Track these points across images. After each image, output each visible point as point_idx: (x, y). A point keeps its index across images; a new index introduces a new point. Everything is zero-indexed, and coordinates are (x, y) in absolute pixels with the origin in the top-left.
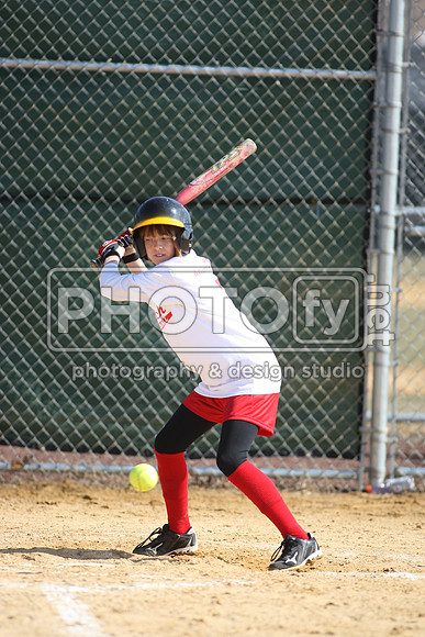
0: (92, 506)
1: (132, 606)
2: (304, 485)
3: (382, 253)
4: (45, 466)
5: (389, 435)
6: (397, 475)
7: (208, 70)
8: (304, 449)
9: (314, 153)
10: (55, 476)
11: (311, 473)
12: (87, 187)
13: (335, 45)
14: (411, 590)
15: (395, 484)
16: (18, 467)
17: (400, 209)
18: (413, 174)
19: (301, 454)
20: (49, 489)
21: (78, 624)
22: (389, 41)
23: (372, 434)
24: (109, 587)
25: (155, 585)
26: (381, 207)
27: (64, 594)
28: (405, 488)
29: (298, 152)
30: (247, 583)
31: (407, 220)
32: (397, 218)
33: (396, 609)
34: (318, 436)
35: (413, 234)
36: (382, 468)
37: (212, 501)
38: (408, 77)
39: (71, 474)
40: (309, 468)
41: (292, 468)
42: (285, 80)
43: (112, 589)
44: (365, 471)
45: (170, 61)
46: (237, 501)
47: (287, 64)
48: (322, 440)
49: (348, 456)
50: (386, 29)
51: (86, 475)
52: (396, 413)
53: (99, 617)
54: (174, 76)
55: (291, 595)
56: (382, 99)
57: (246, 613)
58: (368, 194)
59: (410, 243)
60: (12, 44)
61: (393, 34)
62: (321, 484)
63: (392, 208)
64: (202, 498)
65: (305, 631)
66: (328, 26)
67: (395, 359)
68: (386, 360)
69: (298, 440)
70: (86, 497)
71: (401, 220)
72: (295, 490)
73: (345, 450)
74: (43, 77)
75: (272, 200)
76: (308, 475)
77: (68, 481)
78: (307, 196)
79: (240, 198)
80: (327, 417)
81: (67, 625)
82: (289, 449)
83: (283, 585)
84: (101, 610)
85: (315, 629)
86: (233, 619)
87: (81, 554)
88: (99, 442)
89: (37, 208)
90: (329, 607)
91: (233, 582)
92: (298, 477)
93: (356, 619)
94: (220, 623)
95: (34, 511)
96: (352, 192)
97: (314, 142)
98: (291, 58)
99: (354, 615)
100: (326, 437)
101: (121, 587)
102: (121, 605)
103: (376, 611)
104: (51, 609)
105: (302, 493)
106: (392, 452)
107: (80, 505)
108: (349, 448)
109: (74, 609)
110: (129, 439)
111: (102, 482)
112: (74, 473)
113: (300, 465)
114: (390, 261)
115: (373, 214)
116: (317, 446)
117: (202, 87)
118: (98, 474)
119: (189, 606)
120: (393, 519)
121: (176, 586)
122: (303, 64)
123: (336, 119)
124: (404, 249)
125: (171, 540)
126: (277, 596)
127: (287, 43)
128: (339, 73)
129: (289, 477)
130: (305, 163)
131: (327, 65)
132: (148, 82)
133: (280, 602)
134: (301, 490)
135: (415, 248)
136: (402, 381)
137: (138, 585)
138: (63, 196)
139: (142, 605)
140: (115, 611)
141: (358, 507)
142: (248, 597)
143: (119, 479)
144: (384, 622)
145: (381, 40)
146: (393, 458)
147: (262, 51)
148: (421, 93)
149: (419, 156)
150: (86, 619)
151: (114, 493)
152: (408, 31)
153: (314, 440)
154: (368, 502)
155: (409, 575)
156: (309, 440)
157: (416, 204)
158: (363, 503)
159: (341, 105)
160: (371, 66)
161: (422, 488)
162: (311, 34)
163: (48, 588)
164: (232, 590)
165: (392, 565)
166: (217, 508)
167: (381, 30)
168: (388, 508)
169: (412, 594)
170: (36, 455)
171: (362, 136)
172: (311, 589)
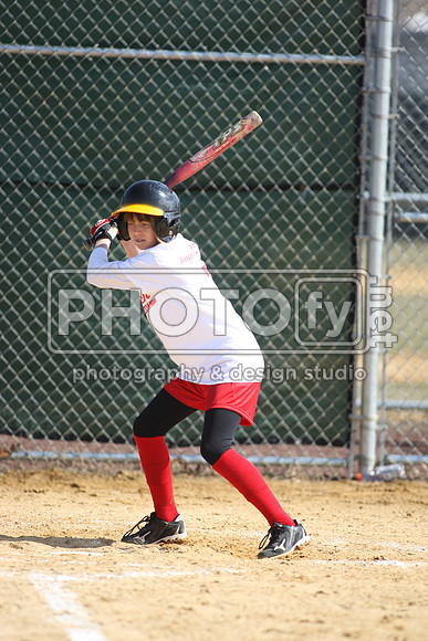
0: (80, 494)
1: (121, 595)
2: (294, 473)
3: (372, 239)
4: (33, 454)
5: (379, 423)
6: (387, 463)
7: (196, 55)
8: (294, 437)
9: (302, 139)
10: (40, 465)
11: (300, 460)
12: (74, 173)
13: (324, 30)
14: (402, 578)
15: (384, 472)
16: (6, 455)
17: (389, 195)
18: (403, 160)
19: (290, 441)
20: (37, 477)
21: (67, 613)
22: (378, 26)
23: (362, 421)
24: (98, 575)
25: (143, 574)
26: (370, 193)
27: (51, 583)
28: (395, 475)
29: (286, 138)
30: (237, 572)
31: (397, 206)
32: (386, 204)
33: (386, 597)
34: (308, 423)
35: (402, 219)
36: (372, 456)
37: (200, 489)
38: (397, 62)
39: (58, 462)
40: (299, 456)
41: (282, 456)
42: (272, 65)
43: (100, 578)
44: (355, 459)
45: (158, 46)
46: (226, 490)
47: (275, 49)
48: (311, 427)
49: (337, 444)
50: (374, 14)
51: (74, 463)
52: (386, 400)
53: (87, 606)
54: (161, 61)
55: (281, 584)
56: (371, 84)
57: (235, 602)
58: (357, 180)
59: (400, 229)
61: (382, 19)
62: (310, 472)
63: (381, 194)
64: (191, 487)
65: (295, 620)
66: (316, 11)
69: (287, 427)
70: (74, 486)
71: (391, 206)
72: (284, 478)
73: (335, 438)
74: (30, 62)
75: (260, 186)
76: (297, 462)
77: (56, 469)
78: (296, 183)
79: (228, 184)
80: (316, 405)
81: (55, 614)
82: (279, 437)
83: (273, 573)
84: (90, 599)
85: (305, 618)
86: (222, 608)
87: (69, 543)
88: (87, 430)
89: (24, 194)
90: (319, 595)
91: (222, 571)
92: (288, 466)
93: (346, 608)
94: (210, 612)
95: (22, 499)
96: (341, 178)
97: (304, 128)
98: (279, 43)
99: (343, 603)
100: (315, 424)
101: (109, 575)
102: (110, 594)
103: (366, 599)
104: (38, 597)
105: (292, 482)
106: (382, 439)
107: (68, 493)
108: (338, 435)
109: (62, 598)
110: (117, 427)
111: (90, 470)
112: (61, 461)
113: (290, 453)
114: (379, 247)
115: (362, 200)
116: (306, 434)
117: (189, 72)
118: (86, 462)
119: (179, 594)
120: (383, 507)
121: (165, 575)
122: (291, 50)
123: (325, 104)
124: (393, 235)
125: (159, 528)
126: (267, 584)
127: (275, 27)
128: (328, 59)
129: (279, 465)
130: (294, 149)
131: (316, 51)
132: (135, 68)
133: (269, 591)
134: (290, 478)
135: (404, 235)
136: (391, 368)
137: (126, 574)
138: (50, 183)
139: (130, 593)
140: (104, 600)
141: (348, 495)
142: (237, 586)
143: (107, 467)
144: (374, 610)
145: (370, 25)
146: (383, 446)
147: (250, 36)
148: (411, 78)
149: (408, 142)
150: (75, 608)
151: (102, 481)
152: (396, 17)
153: (303, 428)
154: (357, 490)
155: (399, 563)
156: (298, 427)
157: (406, 190)
158: (352, 491)
159: (330, 90)
160: (360, 52)
161: (412, 476)
162: (300, 19)
163: (35, 577)
164: (222, 579)
165: (382, 553)
166: (206, 496)
167: (370, 15)
168: (378, 496)
169: (402, 582)
170: (23, 443)
171: (352, 122)
172: (301, 578)
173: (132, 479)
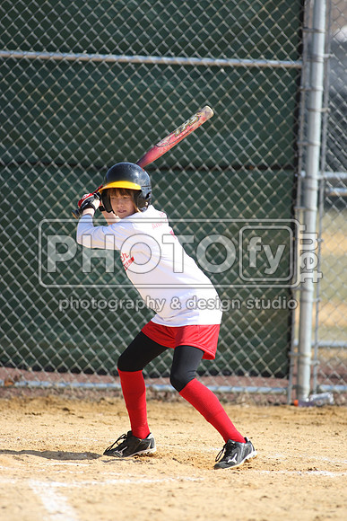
0: (70, 416)
1: (103, 498)
2: (243, 400)
3: (307, 210)
4: (32, 384)
5: (312, 359)
6: (319, 392)
7: (165, 60)
8: (243, 370)
9: (251, 128)
10: (38, 393)
11: (249, 389)
12: (66, 155)
13: (269, 40)
14: (331, 486)
15: (317, 399)
16: (10, 384)
17: (322, 174)
18: (333, 146)
19: (241, 374)
20: (35, 402)
21: (59, 512)
22: (313, 37)
23: (299, 358)
24: (84, 482)
25: (121, 481)
26: (306, 172)
27: (47, 488)
28: (325, 402)
29: (238, 127)
30: (197, 480)
31: (328, 183)
32: (319, 181)
33: (318, 501)
34: (255, 359)
35: (332, 194)
36: (307, 386)
37: (168, 412)
38: (329, 65)
39: (52, 390)
40: (248, 386)
41: (233, 386)
42: (227, 68)
43: (86, 484)
44: (293, 388)
45: (134, 52)
46: (189, 413)
47: (230, 55)
48: (258, 362)
49: (279, 376)
50: (310, 27)
51: (65, 391)
52: (318, 341)
53: (75, 507)
54: (137, 65)
55: (232, 490)
56: (307, 84)
57: (196, 504)
58: (296, 162)
59: (330, 202)
60: (6, 39)
61: (316, 31)
62: (257, 399)
63: (315, 173)
64: (160, 410)
65: (243, 519)
66: (263, 24)
67: (318, 297)
68: (310, 297)
69: (238, 362)
70: (66, 409)
71: (323, 183)
72: (236, 403)
73: (277, 371)
74: (31, 65)
75: (217, 166)
76: (246, 391)
77: (51, 396)
78: (246, 163)
79: (191, 165)
80: (262, 344)
81: (50, 514)
82: (231, 370)
83: (226, 481)
84: (77, 501)
85: (252, 518)
86: (185, 509)
87: (61, 456)
88: (76, 364)
89: (26, 172)
90: (264, 499)
91: (185, 478)
92: (238, 393)
93: (285, 510)
94: (175, 512)
95: (23, 421)
96: (282, 160)
97: (252, 119)
98: (233, 50)
99: (283, 505)
100: (261, 360)
101: (94, 482)
102: (94, 497)
103: (302, 502)
104: (36, 500)
105: (242, 406)
106: (315, 372)
107: (60, 415)
108: (280, 369)
109: (55, 500)
110: (100, 362)
111: (78, 397)
112: (55, 389)
113: (240, 383)
114: (313, 216)
115: (299, 178)
116: (254, 368)
117: (160, 74)
118: (75, 390)
119: (150, 498)
120: (316, 428)
121: (139, 482)
122: (243, 56)
123: (270, 100)
124: (325, 207)
125: (134, 444)
126: (220, 491)
127: (230, 38)
128: (273, 63)
129: (231, 393)
130: (244, 136)
131: (262, 56)
132: (116, 70)
133: (223, 495)
134: (240, 403)
135: (334, 206)
136: (323, 315)
137: (107, 481)
138: (47, 163)
139: (111, 497)
140: (89, 502)
141: (287, 417)
142: (197, 491)
143: (92, 395)
144: (308, 511)
145: (307, 36)
146: (315, 378)
147: (210, 45)
148: (339, 79)
149: (337, 130)
150: (65, 508)
151: (88, 405)
152: (328, 29)
153: (251, 363)
154: (295, 413)
155: (329, 473)
156: (247, 362)
157: (335, 170)
158: (291, 415)
159: (274, 89)
160: (298, 57)
161: (339, 403)
162: (249, 30)
163: (34, 484)
164: (185, 486)
165: (315, 465)
166: (172, 418)
167: (307, 28)
168: (311, 419)
169: (331, 488)
170: (24, 375)
171: (291, 114)
172: (249, 485)
173: (112, 404)
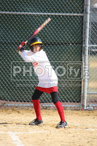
0: (19, 114)
1: (29, 137)
2: (68, 109)
3: (85, 55)
4: (9, 105)
5: (87, 97)
6: (89, 106)
7: (45, 14)
8: (68, 100)
9: (70, 33)
10: (11, 107)
11: (69, 106)
12: (18, 41)
13: (74, 8)
14: (92, 133)
16: (3, 105)
17: (89, 45)
18: (92, 37)
19: (67, 101)
20: (10, 110)
21: (16, 141)
22: (87, 7)
23: (83, 97)
24: (23, 132)
25: (34, 132)
26: (85, 45)
27: (13, 134)
28: (91, 109)
29: (66, 32)
30: (55, 131)
31: (91, 48)
32: (89, 47)
33: (89, 137)
35: (92, 51)
36: (85, 105)
38: (91, 15)
39: (15, 107)
41: (65, 105)
42: (63, 16)
43: (24, 133)
44: (82, 105)
45: (37, 12)
46: (53, 113)
47: (63, 12)
48: (72, 98)
49: (78, 102)
50: (86, 4)
51: (18, 107)
52: (89, 92)
53: (21, 139)
54: (37, 15)
55: (65, 134)
56: (85, 20)
57: (54, 138)
58: (82, 42)
59: (92, 53)
60: (1, 8)
61: (88, 5)
62: (72, 108)
63: (87, 45)
64: (44, 112)
65: (68, 142)
66: (73, 3)
68: (86, 80)
69: (66, 98)
70: (18, 112)
71: (89, 48)
72: (66, 110)
73: (77, 101)
74: (8, 16)
75: (60, 43)
77: (14, 108)
78: (68, 43)
79: (53, 43)
80: (73, 93)
81: (14, 141)
82: (64, 100)
83: (63, 132)
85: (70, 142)
86: (51, 140)
88: (21, 99)
89: (7, 46)
90: (73, 137)
91: (51, 131)
92: (66, 107)
93: (79, 140)
94: (49, 141)
95: (6, 115)
96: (78, 42)
97: (70, 30)
98: (64, 11)
99: (79, 138)
101: (26, 132)
103: (84, 137)
104: (10, 137)
106: (88, 101)
107: (17, 114)
108: (78, 100)
109: (15, 138)
110: (28, 98)
111: (22, 108)
112: (15, 106)
113: (67, 104)
114: (87, 57)
115: (83, 46)
116: (71, 100)
117: (44, 18)
118: (21, 106)
119: (42, 137)
120: (88, 116)
121: (39, 132)
122: (67, 12)
123: (75, 25)
124: (90, 54)
126: (61, 134)
127: (63, 7)
128: (75, 14)
130: (68, 35)
131: (73, 12)
132: (32, 17)
133: (62, 136)
136: (90, 85)
137: (30, 132)
138: (13, 43)
139: (31, 136)
140: (25, 138)
142: (55, 135)
143: (26, 108)
144: (86, 140)
145: (85, 7)
146: (88, 103)
147: (58, 9)
148: (94, 19)
149: (93, 33)
150: (18, 140)
151: (25, 111)
152: (91, 5)
153: (70, 98)
154: (82, 112)
155: (92, 129)
157: (93, 44)
158: (81, 113)
159: (76, 22)
160: (82, 13)
161: (94, 109)
162: (69, 5)
163: (9, 133)
164: (51, 133)
165: (88, 127)
166: (48, 114)
167: (85, 4)
168: (87, 114)
169: (92, 134)
170: (7, 102)
171: (81, 29)
172: (69, 133)
173: (31, 110)
